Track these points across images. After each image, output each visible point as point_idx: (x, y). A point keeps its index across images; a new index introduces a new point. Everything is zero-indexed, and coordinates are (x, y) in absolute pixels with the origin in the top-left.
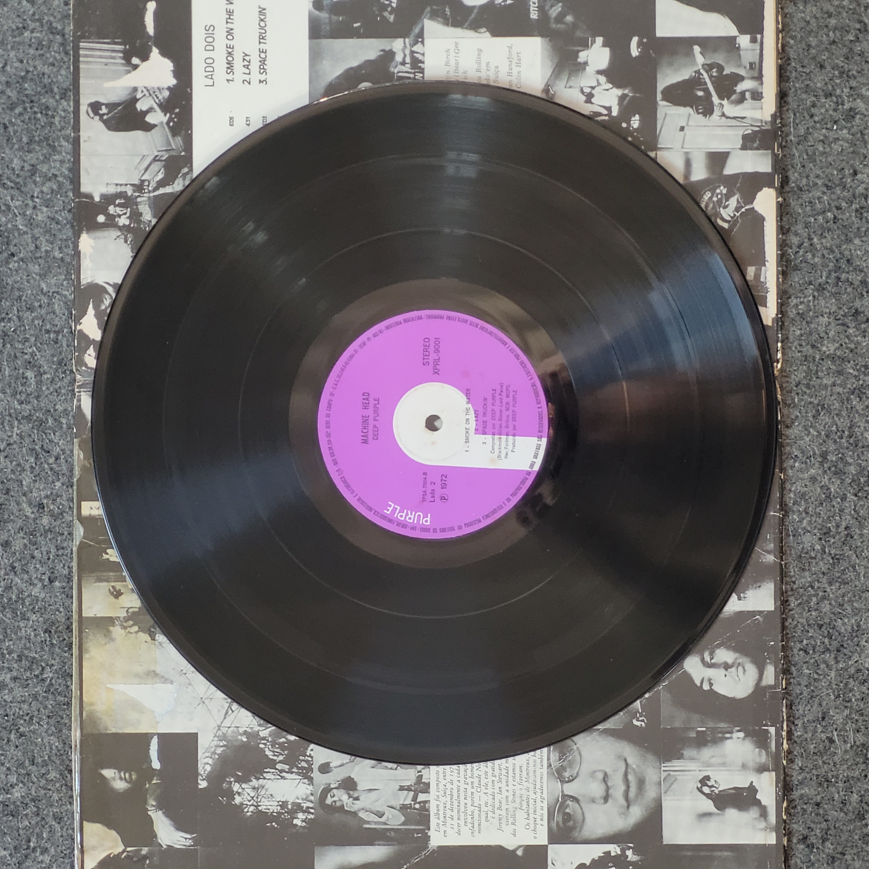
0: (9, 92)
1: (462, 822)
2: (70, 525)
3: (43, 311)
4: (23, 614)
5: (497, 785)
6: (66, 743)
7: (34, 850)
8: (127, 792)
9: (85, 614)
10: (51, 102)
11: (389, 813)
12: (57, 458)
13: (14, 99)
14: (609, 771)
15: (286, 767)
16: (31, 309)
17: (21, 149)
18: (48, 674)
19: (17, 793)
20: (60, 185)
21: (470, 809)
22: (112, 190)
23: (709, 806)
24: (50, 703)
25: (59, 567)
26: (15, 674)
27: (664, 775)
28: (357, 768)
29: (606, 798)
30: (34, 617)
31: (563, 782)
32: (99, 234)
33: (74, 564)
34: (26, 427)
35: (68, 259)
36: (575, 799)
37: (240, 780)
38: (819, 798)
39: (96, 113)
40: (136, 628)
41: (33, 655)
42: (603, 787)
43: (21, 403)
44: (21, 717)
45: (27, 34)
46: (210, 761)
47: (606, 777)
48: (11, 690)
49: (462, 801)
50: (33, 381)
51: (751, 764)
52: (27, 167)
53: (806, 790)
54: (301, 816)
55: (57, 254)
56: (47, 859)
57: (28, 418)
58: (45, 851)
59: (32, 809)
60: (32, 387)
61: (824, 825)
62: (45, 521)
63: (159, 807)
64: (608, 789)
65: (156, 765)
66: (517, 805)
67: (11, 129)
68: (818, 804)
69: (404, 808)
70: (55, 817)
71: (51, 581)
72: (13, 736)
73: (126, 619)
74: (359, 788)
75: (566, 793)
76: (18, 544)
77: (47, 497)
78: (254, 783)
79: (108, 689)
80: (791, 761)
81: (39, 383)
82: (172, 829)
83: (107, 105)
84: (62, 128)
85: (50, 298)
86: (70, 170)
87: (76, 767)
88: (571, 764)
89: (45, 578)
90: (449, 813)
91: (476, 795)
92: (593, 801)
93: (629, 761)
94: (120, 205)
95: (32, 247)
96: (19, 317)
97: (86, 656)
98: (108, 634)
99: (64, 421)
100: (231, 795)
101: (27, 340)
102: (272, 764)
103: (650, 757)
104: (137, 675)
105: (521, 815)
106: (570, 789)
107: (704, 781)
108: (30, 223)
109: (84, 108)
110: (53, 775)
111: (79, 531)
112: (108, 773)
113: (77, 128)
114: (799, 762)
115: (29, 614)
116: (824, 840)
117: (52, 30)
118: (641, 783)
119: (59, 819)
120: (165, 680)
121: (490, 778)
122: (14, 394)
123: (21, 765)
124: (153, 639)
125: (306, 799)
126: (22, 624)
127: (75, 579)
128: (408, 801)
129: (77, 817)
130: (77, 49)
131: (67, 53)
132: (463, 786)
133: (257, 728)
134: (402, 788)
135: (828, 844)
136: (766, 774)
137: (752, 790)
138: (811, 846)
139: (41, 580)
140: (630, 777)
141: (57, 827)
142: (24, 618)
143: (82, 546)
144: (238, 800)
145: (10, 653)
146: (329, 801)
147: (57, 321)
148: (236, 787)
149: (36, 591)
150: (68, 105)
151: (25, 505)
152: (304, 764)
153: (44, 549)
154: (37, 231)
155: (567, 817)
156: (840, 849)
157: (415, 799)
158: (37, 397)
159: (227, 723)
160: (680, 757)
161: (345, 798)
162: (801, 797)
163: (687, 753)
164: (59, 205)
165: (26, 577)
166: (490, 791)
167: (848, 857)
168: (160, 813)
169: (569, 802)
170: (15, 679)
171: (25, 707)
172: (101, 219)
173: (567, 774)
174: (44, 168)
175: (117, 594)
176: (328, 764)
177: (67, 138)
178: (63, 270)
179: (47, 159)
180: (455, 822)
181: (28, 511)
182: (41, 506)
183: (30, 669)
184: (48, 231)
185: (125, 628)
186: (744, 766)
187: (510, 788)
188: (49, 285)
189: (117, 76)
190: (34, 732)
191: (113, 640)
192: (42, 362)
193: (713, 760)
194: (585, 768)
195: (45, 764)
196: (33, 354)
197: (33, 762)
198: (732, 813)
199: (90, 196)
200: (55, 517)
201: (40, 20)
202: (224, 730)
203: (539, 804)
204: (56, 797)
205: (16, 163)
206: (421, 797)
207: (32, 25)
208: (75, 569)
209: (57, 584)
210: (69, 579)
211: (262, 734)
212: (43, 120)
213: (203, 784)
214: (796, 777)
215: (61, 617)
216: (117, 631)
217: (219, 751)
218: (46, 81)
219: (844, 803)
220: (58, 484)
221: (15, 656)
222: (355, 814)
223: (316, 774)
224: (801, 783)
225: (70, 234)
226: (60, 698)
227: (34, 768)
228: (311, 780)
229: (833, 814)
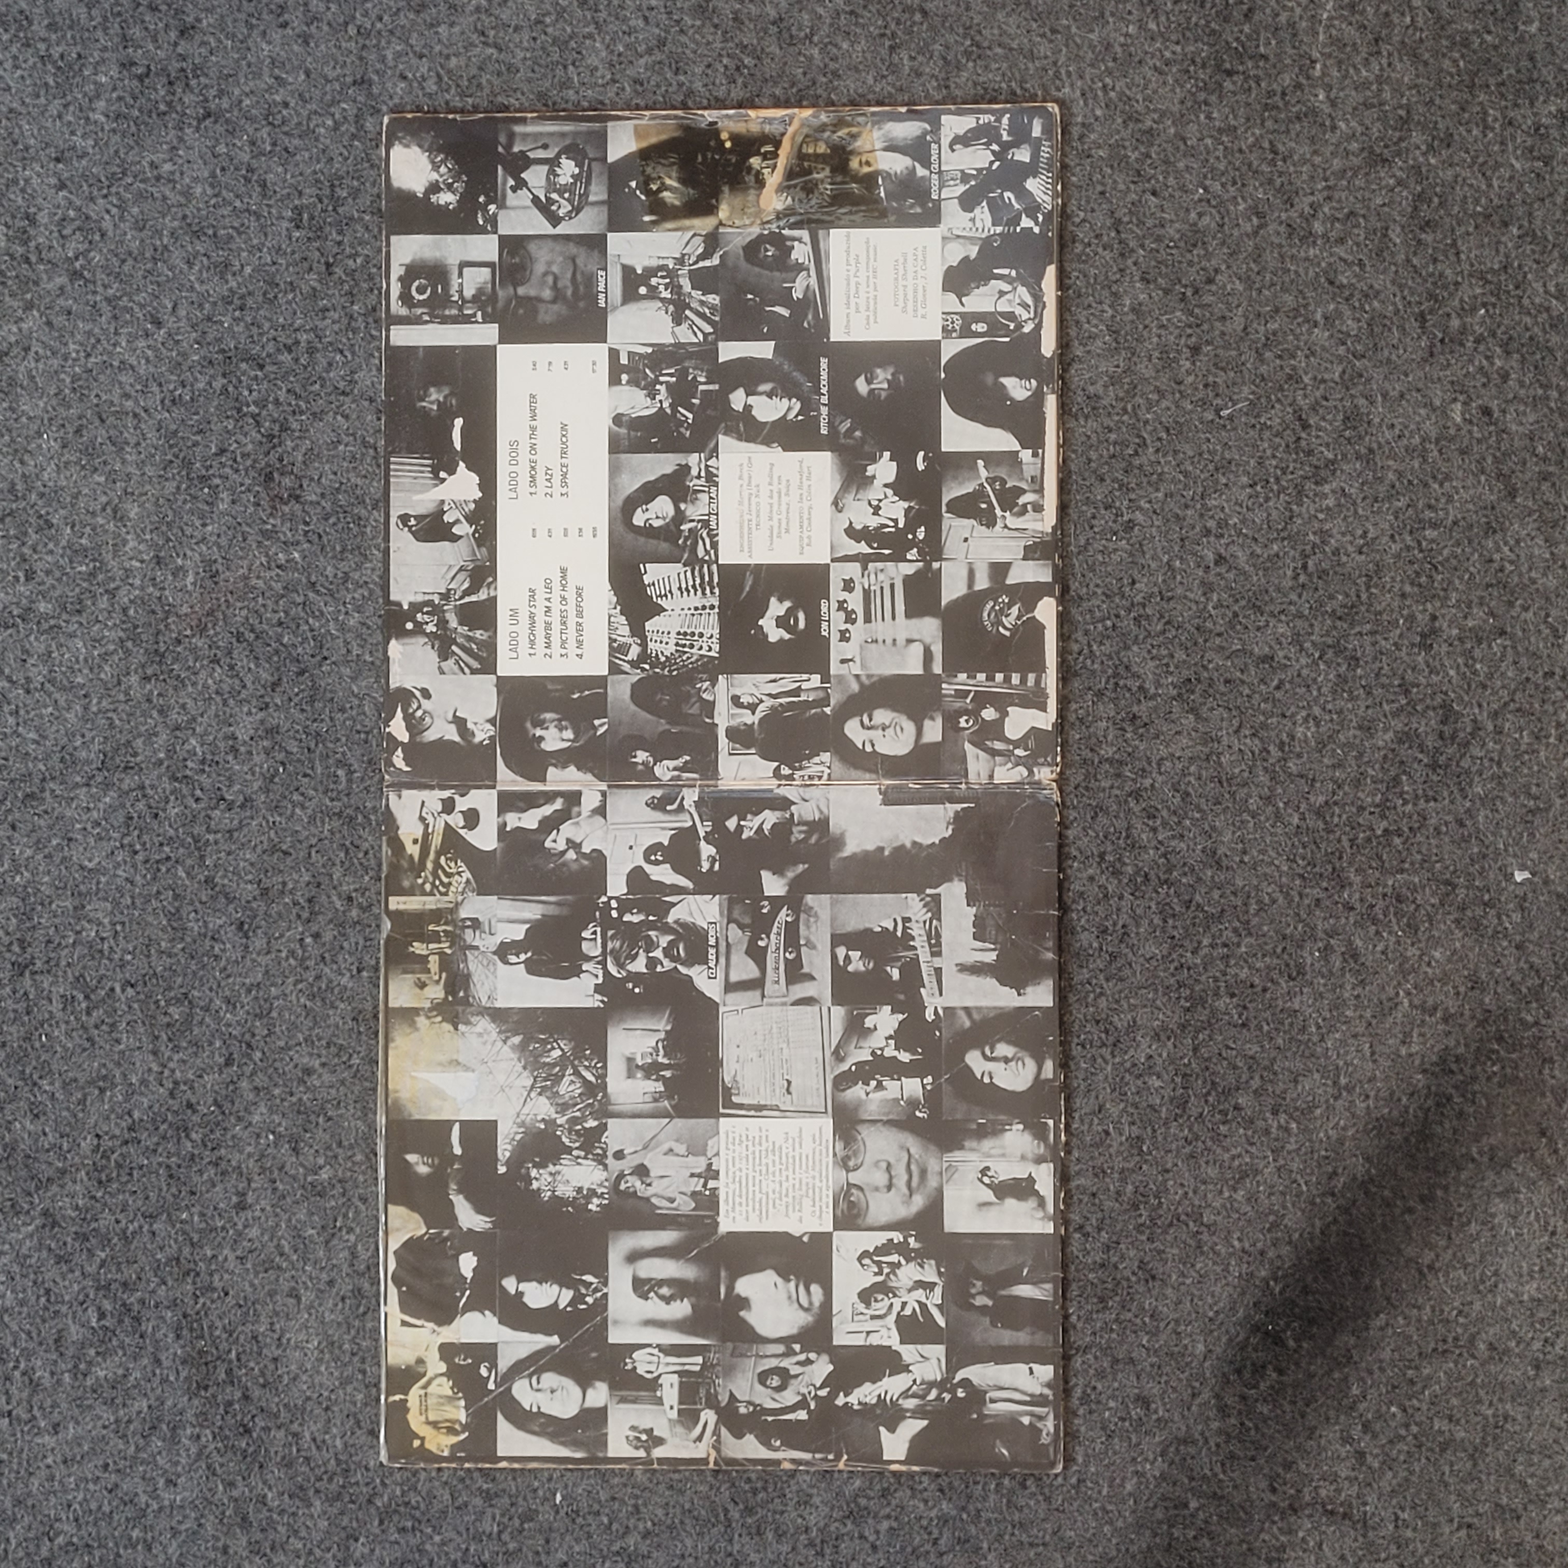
0: (323, 503)
1: (750, 1208)
2: (378, 917)
3: (354, 713)
4: (332, 1003)
5: (784, 1173)
6: (372, 1126)
7: (340, 1229)
8: (429, 1176)
9: (391, 1004)
10: (364, 513)
11: (680, 1199)
12: (366, 853)
13: (328, 509)
14: (892, 1161)
15: (582, 1154)
16: (342, 710)
17: (334, 557)
18: (355, 1061)
19: (325, 1175)
20: (371, 592)
21: (758, 1196)
22: (420, 598)
23: (989, 1195)
24: (356, 1089)
25: (367, 958)
26: (323, 1060)
27: (945, 1165)
28: (650, 1155)
29: (889, 1187)
30: (342, 1006)
31: (848, 1171)
32: (407, 640)
33: (382, 954)
34: (336, 823)
35: (378, 663)
36: (860, 1188)
37: (537, 1166)
38: (1095, 1189)
39: (405, 525)
40: (439, 1019)
41: (341, 1042)
42: (887, 1176)
43: (332, 800)
44: (328, 1101)
45: (341, 448)
46: (509, 1147)
47: (889, 1166)
48: (320, 1076)
49: (751, 1189)
50: (343, 779)
51: (1030, 1156)
52: (340, 575)
53: (1082, 1181)
54: (596, 1201)
55: (368, 658)
56: (352, 1238)
57: (339, 815)
58: (350, 1230)
59: (339, 1189)
60: (343, 786)
61: (1100, 1215)
62: (354, 913)
63: (459, 1191)
64: (891, 1178)
65: (458, 1151)
66: (803, 1192)
67: (325, 539)
68: (1094, 1195)
69: (694, 1194)
70: (361, 1199)
71: (359, 971)
72: (321, 1120)
73: (430, 1010)
74: (652, 1174)
75: (851, 1181)
76: (328, 936)
77: (356, 890)
78: (551, 1168)
79: (413, 1078)
80: (1068, 1153)
81: (350, 781)
82: (472, 1212)
83: (415, 517)
84: (373, 538)
85: (361, 699)
86: (381, 577)
87: (381, 1150)
88: (855, 1153)
89: (354, 968)
90: (737, 1200)
91: (764, 1183)
92: (877, 1189)
93: (912, 1151)
94: (427, 613)
95: (344, 651)
96: (331, 719)
97: (391, 1045)
98: (413, 1024)
99: (373, 817)
100: (529, 1180)
101: (338, 740)
102: (569, 1150)
103: (932, 1147)
104: (440, 1064)
105: (807, 1202)
106: (854, 1178)
107: (984, 1171)
108: (342, 628)
109: (393, 520)
110: (359, 1157)
111: (387, 925)
112: (412, 1158)
113: (387, 539)
114: (1076, 1154)
115: (338, 1003)
116: (1100, 1230)
117: (365, 444)
118: (923, 1173)
119: (364, 1200)
120: (467, 1069)
121: (778, 1166)
122: (326, 792)
123: (329, 1148)
124: (456, 1029)
125: (601, 1185)
126: (331, 1012)
127: (382, 970)
128: (699, 1188)
129: (381, 1199)
130: (388, 463)
131: (379, 466)
132: (751, 1174)
133: (554, 1116)
134: (692, 1175)
135: (1103, 1233)
136: (1044, 1165)
137: (1031, 1180)
138: (1086, 1235)
139: (350, 970)
140: (913, 1167)
141: (362, 1207)
142: (333, 1007)
143: (388, 939)
144: (535, 1185)
145: (319, 1040)
146: (623, 1187)
147: (367, 722)
148: (534, 1173)
149: (344, 981)
150: (378, 515)
151: (335, 898)
152: (599, 1151)
153: (353, 940)
154: (349, 636)
155: (852, 1205)
156: (1114, 1238)
157: (705, 1185)
158: (348, 795)
159: (525, 1110)
160: (961, 1148)
161: (638, 1184)
162: (1078, 1187)
163: (967, 1144)
164: (369, 610)
165: (335, 967)
166: (777, 1179)
167: (1122, 1246)
168: (461, 1197)
169: (854, 1191)
170: (323, 1065)
171: (333, 1091)
172: (409, 626)
173: (851, 1164)
174: (356, 576)
175: (422, 986)
176: (621, 1151)
177: (377, 547)
178: (373, 673)
179: (359, 566)
180: (744, 1208)
181: (338, 904)
182: (350, 899)
183: (338, 1055)
184: (359, 636)
185: (428, 1018)
186: (1023, 1158)
187: (797, 1176)
188: (359, 687)
189: (425, 489)
190: (341, 1116)
191: (417, 1029)
192: (352, 761)
193: (993, 1152)
194: (869, 1159)
195: (351, 1147)
196: (344, 754)
197: (340, 1144)
198: (1010, 1202)
199: (399, 604)
200: (363, 909)
201: (353, 435)
202: (522, 1117)
203: (824, 1192)
204: (361, 1178)
205: (330, 571)
206: (711, 1184)
207: (346, 439)
208: (382, 961)
209: (365, 974)
210: (377, 969)
211: (559, 1122)
212: (355, 530)
213: (502, 1170)
214: (1074, 1168)
215: (368, 1006)
216: (421, 1021)
217: (518, 1137)
218: (358, 492)
219: (1118, 1193)
220: (367, 878)
221: (324, 1042)
222: (647, 1200)
223: (610, 1161)
224: (1078, 1173)
225: (380, 638)
226: (367, 1084)
227: (340, 1151)
228: (606, 1167)
229: (1108, 1204)
